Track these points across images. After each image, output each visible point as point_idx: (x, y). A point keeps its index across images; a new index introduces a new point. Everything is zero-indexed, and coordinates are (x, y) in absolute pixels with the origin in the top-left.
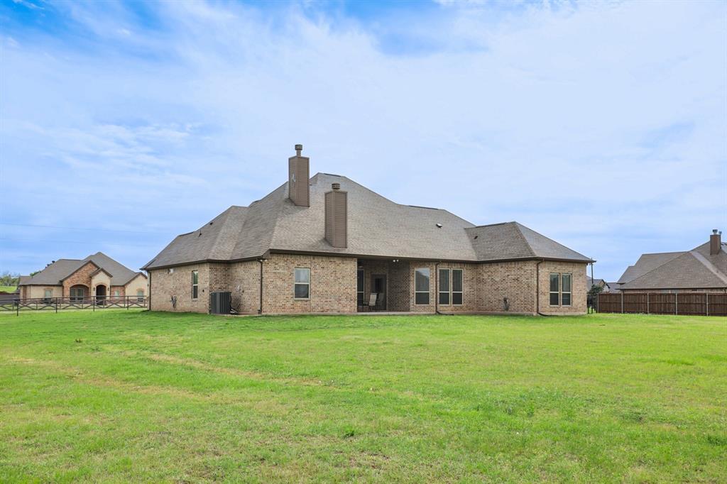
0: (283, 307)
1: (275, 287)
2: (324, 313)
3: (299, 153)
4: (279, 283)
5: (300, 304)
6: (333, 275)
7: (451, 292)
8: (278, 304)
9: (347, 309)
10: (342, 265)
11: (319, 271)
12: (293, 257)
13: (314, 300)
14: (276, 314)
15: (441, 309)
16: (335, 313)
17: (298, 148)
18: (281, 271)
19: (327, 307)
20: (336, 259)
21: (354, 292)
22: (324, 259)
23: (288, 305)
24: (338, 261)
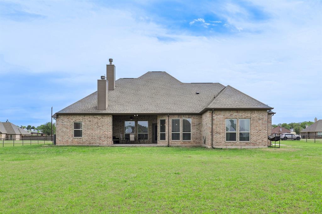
0: (67, 141)
1: (62, 132)
2: (91, 145)
3: (111, 63)
4: (64, 129)
5: (77, 139)
6: (96, 125)
7: (181, 132)
8: (64, 140)
9: (105, 143)
10: (102, 119)
11: (87, 123)
12: (72, 116)
13: (84, 137)
14: (63, 145)
15: (173, 143)
16: (98, 144)
17: (111, 60)
18: (65, 123)
19: (93, 142)
20: (98, 116)
21: (110, 133)
22: (91, 116)
23: (70, 140)
24: (99, 117)
